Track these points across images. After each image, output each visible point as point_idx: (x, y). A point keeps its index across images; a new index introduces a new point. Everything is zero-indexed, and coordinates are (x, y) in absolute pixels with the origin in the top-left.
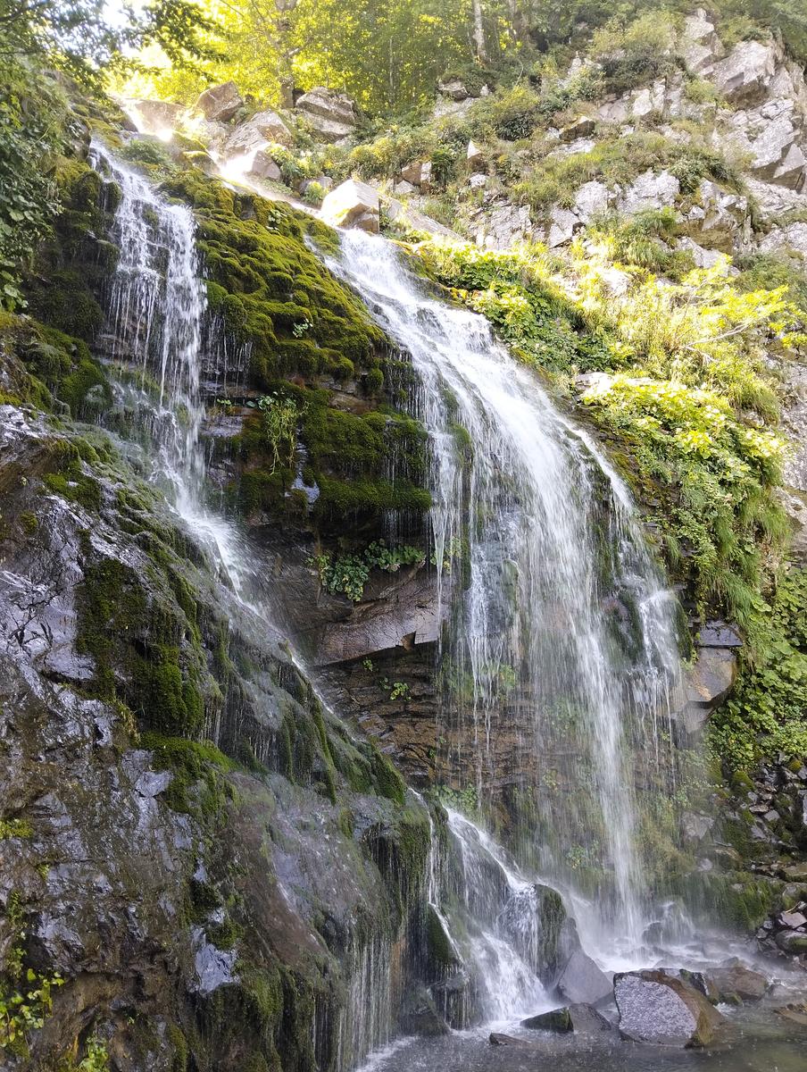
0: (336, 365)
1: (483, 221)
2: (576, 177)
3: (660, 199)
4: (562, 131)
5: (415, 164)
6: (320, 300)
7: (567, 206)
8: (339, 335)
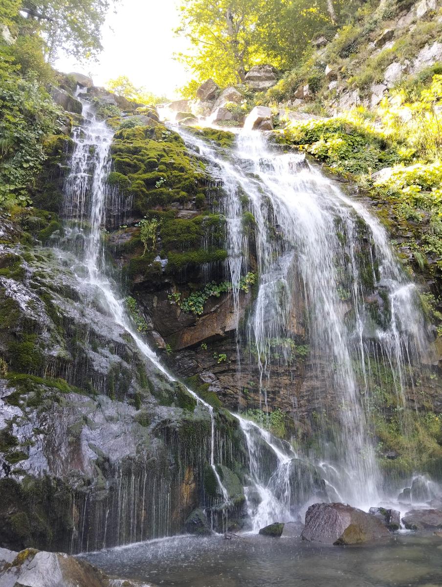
0: (178, 197)
1: (336, 106)
2: (382, 66)
3: (434, 59)
4: (375, 42)
5: (301, 87)
6: (172, 167)
7: (380, 82)
8: (180, 181)
